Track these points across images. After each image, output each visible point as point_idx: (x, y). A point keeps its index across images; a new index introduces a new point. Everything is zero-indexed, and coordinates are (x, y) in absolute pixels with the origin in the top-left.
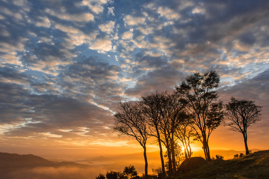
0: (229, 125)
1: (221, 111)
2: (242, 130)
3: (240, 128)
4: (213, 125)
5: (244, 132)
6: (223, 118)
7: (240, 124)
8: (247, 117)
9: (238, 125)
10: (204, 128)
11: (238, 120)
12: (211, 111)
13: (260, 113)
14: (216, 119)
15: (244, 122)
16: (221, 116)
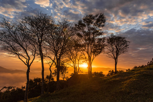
0: (107, 53)
1: (103, 44)
2: (114, 57)
3: (114, 56)
4: (97, 53)
5: (116, 59)
6: (104, 48)
7: (114, 53)
8: (120, 49)
9: (113, 54)
10: (90, 54)
11: (113, 50)
12: (97, 43)
13: (128, 46)
14: (99, 49)
15: (117, 51)
16: (103, 47)
